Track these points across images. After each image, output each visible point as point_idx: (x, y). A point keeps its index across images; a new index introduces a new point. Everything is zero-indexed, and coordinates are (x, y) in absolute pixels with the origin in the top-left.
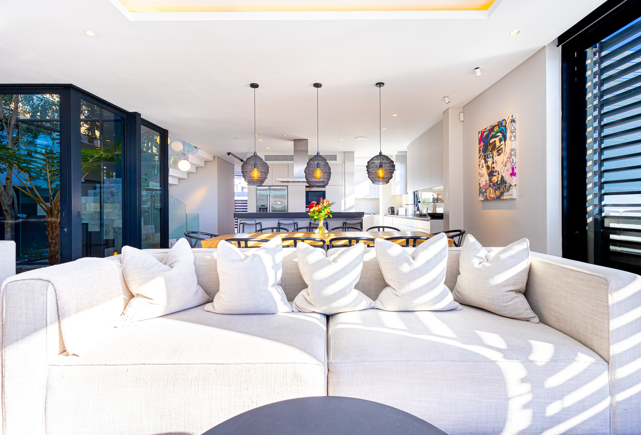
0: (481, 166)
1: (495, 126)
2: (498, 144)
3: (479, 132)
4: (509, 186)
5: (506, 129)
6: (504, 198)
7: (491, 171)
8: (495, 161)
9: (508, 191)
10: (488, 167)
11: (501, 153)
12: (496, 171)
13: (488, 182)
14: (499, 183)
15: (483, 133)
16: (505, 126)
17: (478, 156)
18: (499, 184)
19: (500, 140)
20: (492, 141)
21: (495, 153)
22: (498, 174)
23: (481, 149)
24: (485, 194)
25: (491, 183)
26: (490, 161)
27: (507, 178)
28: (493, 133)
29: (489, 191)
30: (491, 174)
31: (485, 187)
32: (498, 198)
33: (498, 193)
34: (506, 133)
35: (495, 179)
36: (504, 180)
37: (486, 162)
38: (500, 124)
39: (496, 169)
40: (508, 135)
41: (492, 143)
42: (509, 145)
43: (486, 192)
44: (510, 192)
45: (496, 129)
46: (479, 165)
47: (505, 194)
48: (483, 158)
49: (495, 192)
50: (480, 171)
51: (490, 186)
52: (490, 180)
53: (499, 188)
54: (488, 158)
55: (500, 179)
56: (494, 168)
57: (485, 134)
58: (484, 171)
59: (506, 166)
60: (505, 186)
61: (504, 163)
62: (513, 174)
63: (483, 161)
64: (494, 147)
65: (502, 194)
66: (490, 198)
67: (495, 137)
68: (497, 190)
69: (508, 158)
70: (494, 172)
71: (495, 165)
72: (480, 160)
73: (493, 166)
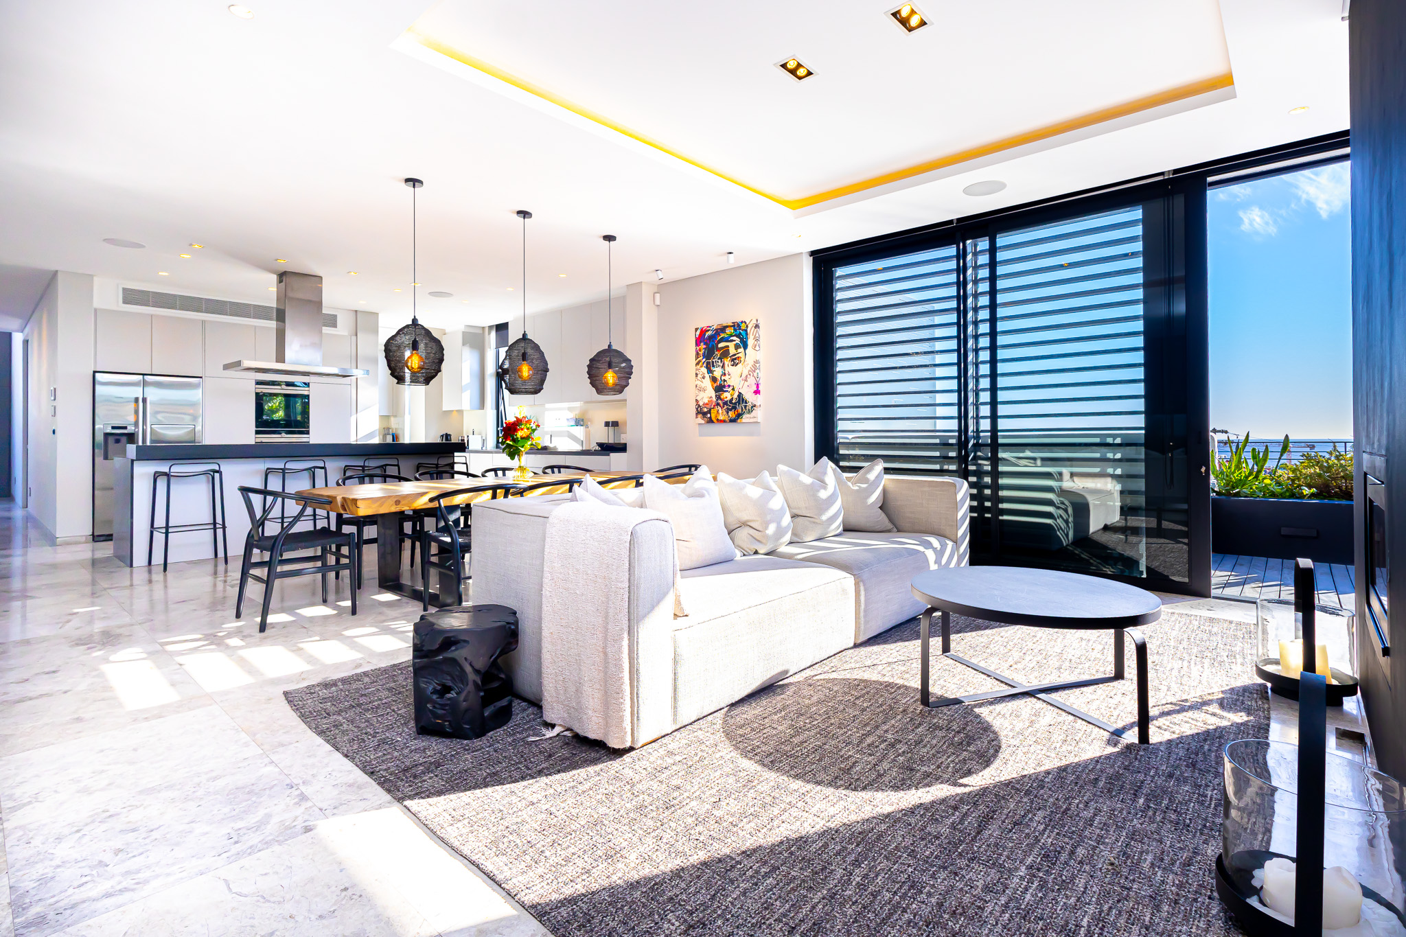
0: (699, 376)
1: (727, 327)
2: (732, 351)
3: (696, 329)
4: (752, 407)
5: (747, 334)
6: (744, 420)
7: (720, 384)
8: (726, 372)
9: (749, 412)
10: (714, 379)
11: (737, 363)
12: (729, 386)
13: (714, 399)
14: (733, 401)
15: (703, 332)
16: (746, 331)
17: (695, 362)
18: (735, 403)
19: (737, 347)
20: (721, 345)
21: (727, 362)
22: (733, 389)
23: (701, 353)
24: (709, 415)
25: (720, 401)
26: (718, 372)
27: (749, 396)
28: (722, 335)
29: (715, 412)
30: (720, 389)
31: (708, 406)
32: (733, 421)
33: (732, 414)
34: (747, 338)
35: (727, 396)
36: (743, 399)
37: (710, 371)
38: (736, 326)
39: (729, 383)
40: (751, 342)
41: (722, 348)
42: (751, 355)
43: (709, 412)
44: (753, 414)
45: (729, 331)
46: (697, 374)
47: (744, 416)
48: (705, 365)
49: (728, 413)
50: (698, 383)
51: (718, 404)
52: (718, 397)
53: (735, 408)
54: (713, 366)
55: (735, 396)
56: (725, 381)
57: (708, 334)
58: (707, 383)
59: (746, 380)
60: (745, 407)
61: (744, 376)
62: (757, 392)
63: (704, 370)
64: (725, 353)
65: (739, 416)
66: (718, 420)
67: (727, 340)
68: (731, 410)
69: (749, 371)
70: (724, 386)
71: (726, 378)
72: (698, 367)
73: (723, 378)
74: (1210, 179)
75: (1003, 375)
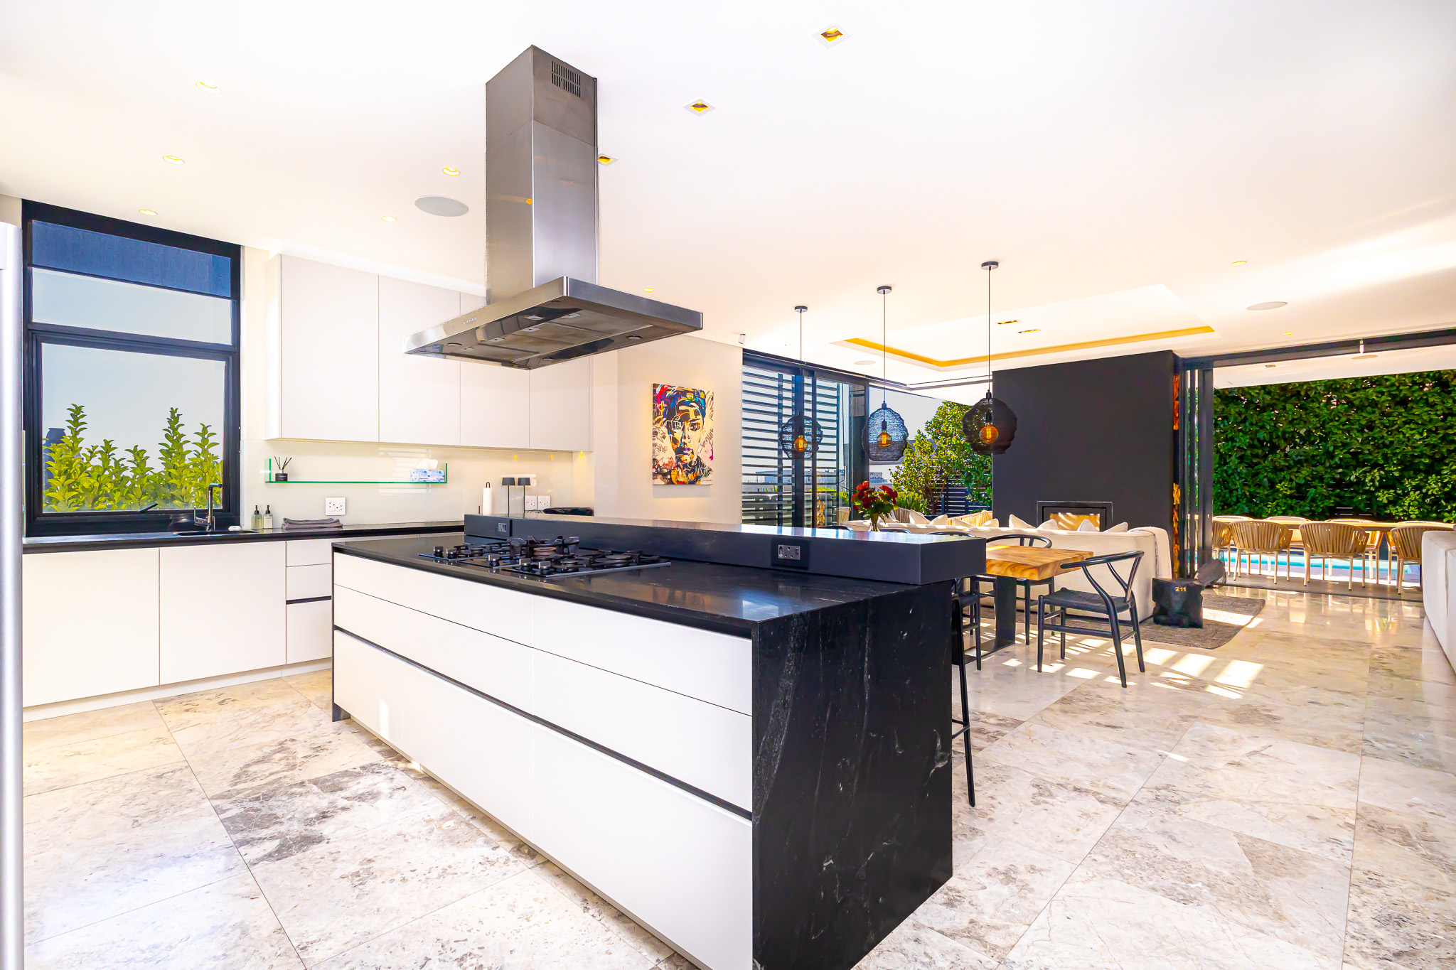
0: (659, 435)
1: (688, 391)
2: (692, 416)
3: (655, 386)
4: (708, 471)
5: (705, 404)
6: (701, 483)
7: (681, 447)
8: (687, 436)
9: (706, 476)
10: (674, 441)
11: (697, 429)
12: (689, 449)
13: (675, 461)
14: (693, 464)
15: (664, 390)
16: (704, 400)
17: (655, 420)
18: (694, 466)
19: (696, 413)
20: (682, 408)
21: (687, 425)
22: (692, 453)
23: (662, 411)
24: (669, 477)
25: (680, 463)
26: (678, 434)
27: (706, 461)
28: (683, 399)
29: (676, 473)
30: (680, 451)
31: (668, 467)
32: (692, 483)
33: (690, 476)
34: (705, 407)
35: (687, 458)
36: (701, 463)
37: (670, 432)
38: (696, 393)
39: (689, 446)
40: (708, 411)
41: (683, 411)
42: (708, 424)
43: (669, 473)
44: (710, 477)
45: (690, 396)
46: (655, 433)
47: (702, 479)
48: (665, 424)
49: (687, 475)
50: (658, 442)
51: (678, 466)
52: (679, 459)
53: (693, 471)
54: (674, 427)
55: (694, 459)
56: (685, 444)
57: (669, 393)
58: (667, 443)
59: (704, 446)
60: (703, 470)
61: (702, 442)
62: (712, 458)
63: (664, 429)
64: (685, 417)
65: (698, 478)
66: (678, 481)
67: (687, 404)
68: (690, 472)
69: (706, 438)
70: (684, 449)
71: (686, 441)
72: (658, 425)
73: (683, 440)
74: (870, 384)
75: (819, 460)
